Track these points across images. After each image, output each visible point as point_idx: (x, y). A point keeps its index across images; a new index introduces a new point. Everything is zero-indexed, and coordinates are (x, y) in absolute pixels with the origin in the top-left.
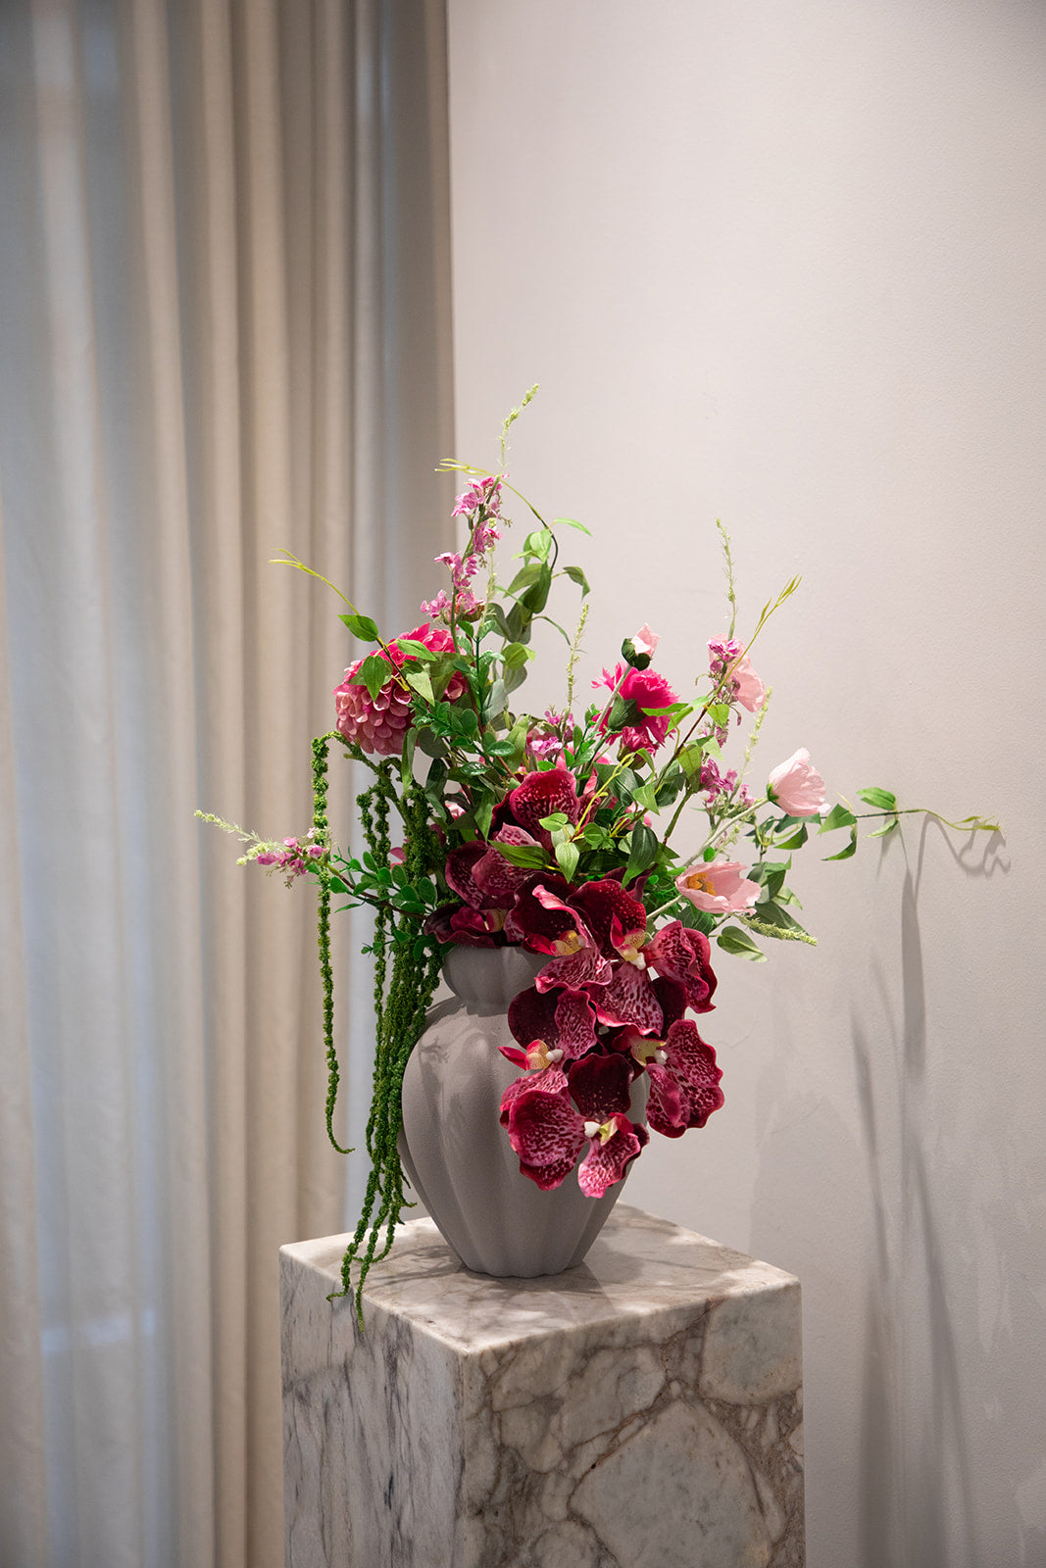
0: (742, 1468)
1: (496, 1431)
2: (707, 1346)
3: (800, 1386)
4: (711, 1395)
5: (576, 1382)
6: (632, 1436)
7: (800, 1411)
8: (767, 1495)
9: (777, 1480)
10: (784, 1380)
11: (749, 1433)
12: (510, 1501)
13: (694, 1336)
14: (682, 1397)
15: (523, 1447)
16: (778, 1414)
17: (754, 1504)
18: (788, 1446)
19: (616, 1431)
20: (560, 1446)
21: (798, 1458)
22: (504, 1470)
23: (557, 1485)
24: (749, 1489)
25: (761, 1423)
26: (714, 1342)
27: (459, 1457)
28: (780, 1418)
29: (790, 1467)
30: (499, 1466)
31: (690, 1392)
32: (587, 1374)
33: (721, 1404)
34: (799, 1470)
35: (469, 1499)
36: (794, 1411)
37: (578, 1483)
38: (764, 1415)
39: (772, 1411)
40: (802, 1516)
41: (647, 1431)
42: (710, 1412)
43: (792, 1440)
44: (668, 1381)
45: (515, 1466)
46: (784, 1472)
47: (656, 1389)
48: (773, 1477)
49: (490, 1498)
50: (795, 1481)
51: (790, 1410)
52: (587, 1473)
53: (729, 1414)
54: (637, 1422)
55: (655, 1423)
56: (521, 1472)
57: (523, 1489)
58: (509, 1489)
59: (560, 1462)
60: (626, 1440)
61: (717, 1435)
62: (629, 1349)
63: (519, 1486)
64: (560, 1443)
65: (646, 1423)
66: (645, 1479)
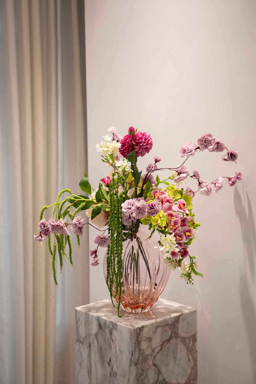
0: (186, 352)
1: (139, 346)
2: (179, 325)
3: (197, 333)
4: (180, 336)
5: (154, 334)
6: (165, 346)
7: (197, 339)
8: (191, 358)
9: (192, 354)
10: (194, 331)
11: (187, 344)
12: (142, 362)
13: (177, 323)
14: (175, 337)
15: (144, 349)
16: (193, 339)
17: (188, 360)
18: (194, 346)
19: (162, 345)
20: (151, 349)
21: (196, 349)
22: (141, 355)
23: (151, 358)
24: (187, 356)
25: (189, 342)
26: (181, 324)
27: (131, 352)
28: (193, 340)
29: (195, 351)
30: (140, 354)
31: (176, 335)
32: (157, 332)
33: (182, 338)
34: (196, 352)
35: (134, 362)
36: (196, 338)
37: (155, 357)
38: (190, 340)
39: (191, 339)
40: (197, 362)
41: (168, 345)
42: (180, 340)
43: (195, 345)
44: (172, 333)
45: (143, 354)
46: (194, 352)
47: (170, 335)
48: (191, 354)
49: (138, 361)
50: (196, 354)
51: (195, 339)
52: (156, 355)
53: (183, 340)
54: (166, 343)
55: (169, 343)
56: (144, 355)
57: (144, 359)
58: (142, 359)
59: (151, 352)
60: (164, 347)
61: (181, 345)
62: (165, 326)
63: (144, 358)
64: (151, 348)
65: (168, 343)
66: (167, 355)
